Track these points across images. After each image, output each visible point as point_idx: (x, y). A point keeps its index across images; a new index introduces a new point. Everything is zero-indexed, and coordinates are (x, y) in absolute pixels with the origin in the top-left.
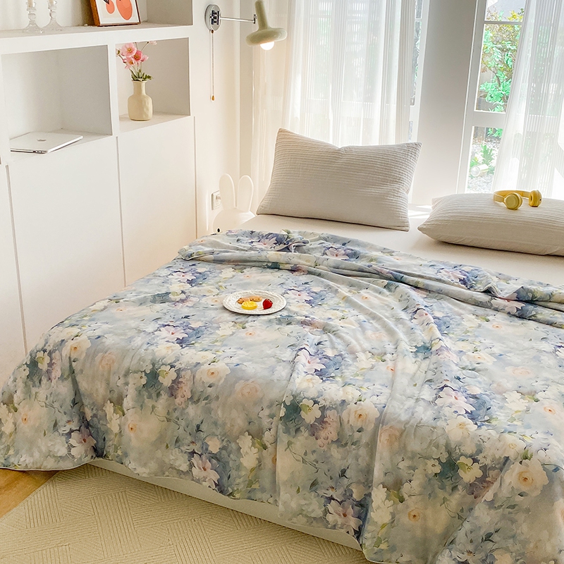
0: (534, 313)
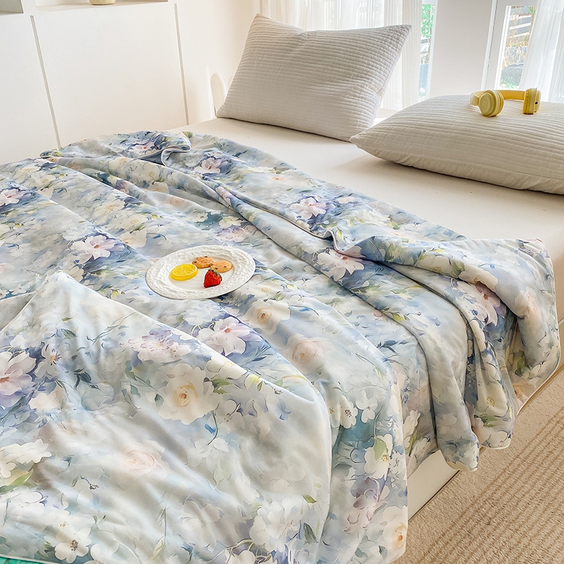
0: (366, 284)
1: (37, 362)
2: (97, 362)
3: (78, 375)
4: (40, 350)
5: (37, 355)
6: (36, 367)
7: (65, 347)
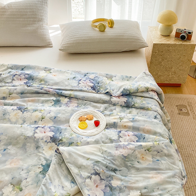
0: (133, 103)
1: (99, 175)
2: (114, 164)
3: (113, 171)
4: (96, 172)
5: (97, 174)
6: (101, 177)
7: (101, 166)
